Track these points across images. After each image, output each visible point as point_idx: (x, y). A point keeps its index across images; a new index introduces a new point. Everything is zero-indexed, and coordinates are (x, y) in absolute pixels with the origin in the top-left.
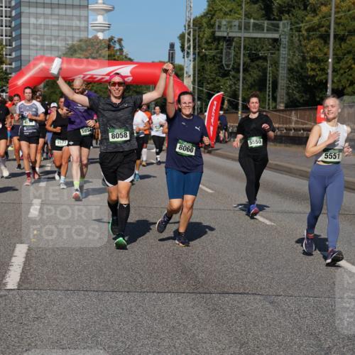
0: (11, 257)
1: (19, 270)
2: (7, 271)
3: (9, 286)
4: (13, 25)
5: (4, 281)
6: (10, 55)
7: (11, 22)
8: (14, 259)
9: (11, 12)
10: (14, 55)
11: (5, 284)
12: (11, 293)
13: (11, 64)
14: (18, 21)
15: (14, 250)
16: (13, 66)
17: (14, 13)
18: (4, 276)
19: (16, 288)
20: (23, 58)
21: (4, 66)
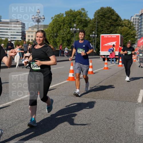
0: (139, 93)
1: (142, 97)
2: (138, 97)
3: (139, 102)
4: (139, 25)
5: (137, 100)
6: (138, 34)
7: (139, 24)
8: (140, 94)
9: (139, 21)
10: (139, 33)
11: (138, 101)
12: (140, 104)
13: (138, 36)
14: (141, 24)
15: (140, 91)
16: (139, 37)
17: (140, 21)
18: (137, 99)
19: (141, 102)
20: (142, 34)
21: (136, 37)
